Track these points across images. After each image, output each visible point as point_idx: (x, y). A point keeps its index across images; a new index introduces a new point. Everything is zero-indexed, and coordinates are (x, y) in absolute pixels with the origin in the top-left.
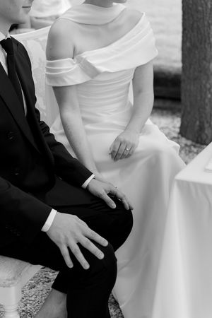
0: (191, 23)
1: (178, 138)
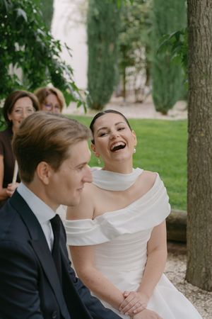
0: (197, 175)
1: (185, 284)
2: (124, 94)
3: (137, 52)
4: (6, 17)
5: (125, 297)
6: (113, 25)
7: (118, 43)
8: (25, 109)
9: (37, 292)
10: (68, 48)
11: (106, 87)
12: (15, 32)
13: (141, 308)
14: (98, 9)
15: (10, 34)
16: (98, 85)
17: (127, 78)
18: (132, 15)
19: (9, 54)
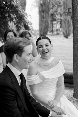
1: (73, 98)
2: (52, 31)
3: (57, 16)
4: (7, 5)
5: (49, 102)
6: (48, 7)
7: (50, 13)
8: (10, 36)
9: (16, 100)
10: (30, 15)
11: (46, 29)
12: (11, 10)
13: (55, 106)
14: (42, 1)
15: (9, 11)
16: (43, 28)
17: (53, 25)
18: (55, 3)
19: (9, 18)
